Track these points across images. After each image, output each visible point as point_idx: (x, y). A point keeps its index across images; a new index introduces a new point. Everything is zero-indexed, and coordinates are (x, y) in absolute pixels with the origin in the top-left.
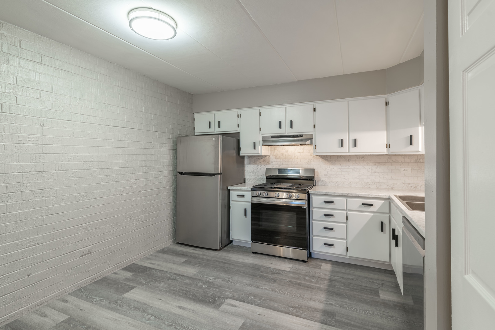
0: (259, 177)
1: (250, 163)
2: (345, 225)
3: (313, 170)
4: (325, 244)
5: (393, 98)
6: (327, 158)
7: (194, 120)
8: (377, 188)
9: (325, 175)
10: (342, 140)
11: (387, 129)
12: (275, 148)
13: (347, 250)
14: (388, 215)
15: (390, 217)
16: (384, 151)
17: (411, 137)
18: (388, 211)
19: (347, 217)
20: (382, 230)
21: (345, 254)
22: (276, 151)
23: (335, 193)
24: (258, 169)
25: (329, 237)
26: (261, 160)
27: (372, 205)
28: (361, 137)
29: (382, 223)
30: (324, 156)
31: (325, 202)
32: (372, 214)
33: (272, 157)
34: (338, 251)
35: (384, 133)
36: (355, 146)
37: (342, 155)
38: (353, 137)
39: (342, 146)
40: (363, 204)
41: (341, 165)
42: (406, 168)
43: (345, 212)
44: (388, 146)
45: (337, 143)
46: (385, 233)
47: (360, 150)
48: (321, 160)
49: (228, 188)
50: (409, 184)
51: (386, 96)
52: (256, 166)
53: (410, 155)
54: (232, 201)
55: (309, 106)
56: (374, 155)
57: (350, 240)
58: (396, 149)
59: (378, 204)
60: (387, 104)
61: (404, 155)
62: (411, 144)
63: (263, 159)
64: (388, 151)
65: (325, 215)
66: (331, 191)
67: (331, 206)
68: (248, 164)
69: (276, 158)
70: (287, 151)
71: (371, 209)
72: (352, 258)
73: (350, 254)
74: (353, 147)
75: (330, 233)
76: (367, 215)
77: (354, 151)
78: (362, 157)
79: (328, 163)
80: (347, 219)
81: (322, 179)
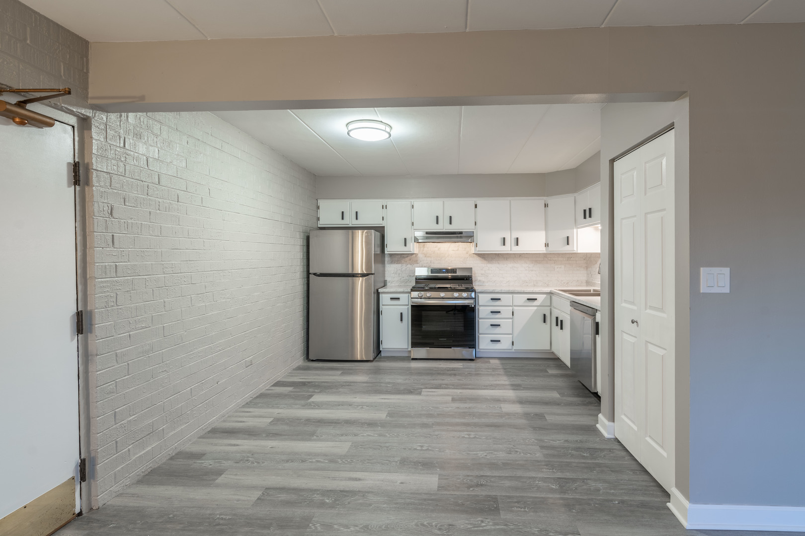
0: (404, 279)
1: (392, 262)
2: (511, 320)
3: (470, 269)
4: (492, 341)
5: (551, 201)
6: (484, 256)
7: (318, 208)
8: (534, 286)
9: (482, 274)
10: (504, 238)
11: (546, 229)
12: (424, 245)
13: (513, 345)
14: (549, 308)
15: (551, 309)
16: (542, 249)
17: (568, 237)
18: (549, 305)
19: (513, 312)
20: (545, 322)
21: (511, 348)
22: (425, 249)
23: (501, 290)
24: (403, 269)
25: (496, 334)
26: (407, 259)
27: (536, 299)
28: (523, 236)
29: (545, 315)
30: (481, 254)
31: (492, 299)
32: (536, 308)
33: (420, 256)
34: (504, 345)
35: (543, 233)
36: (517, 245)
37: (500, 254)
38: (515, 236)
39: (504, 245)
40: (528, 299)
41: (499, 263)
42: (560, 266)
43: (511, 308)
44: (547, 245)
45: (500, 242)
46: (547, 324)
47: (521, 249)
48: (478, 258)
49: (378, 290)
50: (562, 281)
51: (545, 198)
52: (400, 265)
53: (563, 254)
54: (383, 305)
55: (470, 202)
56: (531, 254)
57: (516, 334)
58: (553, 248)
59: (541, 298)
60: (546, 205)
61: (558, 254)
62: (568, 244)
63: (409, 258)
64: (546, 250)
65: (492, 312)
66: (498, 289)
67: (498, 303)
68: (389, 264)
69: (426, 257)
70: (439, 248)
71: (535, 303)
72: (517, 351)
73: (515, 347)
74: (515, 246)
75: (497, 330)
76: (532, 309)
77: (516, 250)
78: (520, 256)
79: (485, 262)
80: (513, 315)
81: (479, 278)
